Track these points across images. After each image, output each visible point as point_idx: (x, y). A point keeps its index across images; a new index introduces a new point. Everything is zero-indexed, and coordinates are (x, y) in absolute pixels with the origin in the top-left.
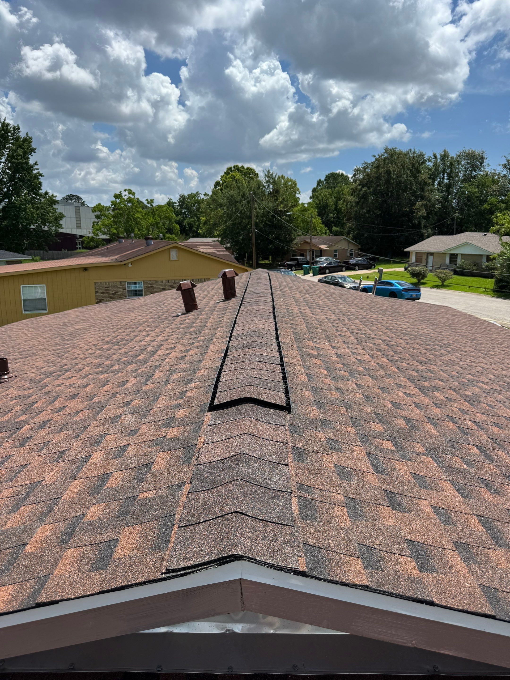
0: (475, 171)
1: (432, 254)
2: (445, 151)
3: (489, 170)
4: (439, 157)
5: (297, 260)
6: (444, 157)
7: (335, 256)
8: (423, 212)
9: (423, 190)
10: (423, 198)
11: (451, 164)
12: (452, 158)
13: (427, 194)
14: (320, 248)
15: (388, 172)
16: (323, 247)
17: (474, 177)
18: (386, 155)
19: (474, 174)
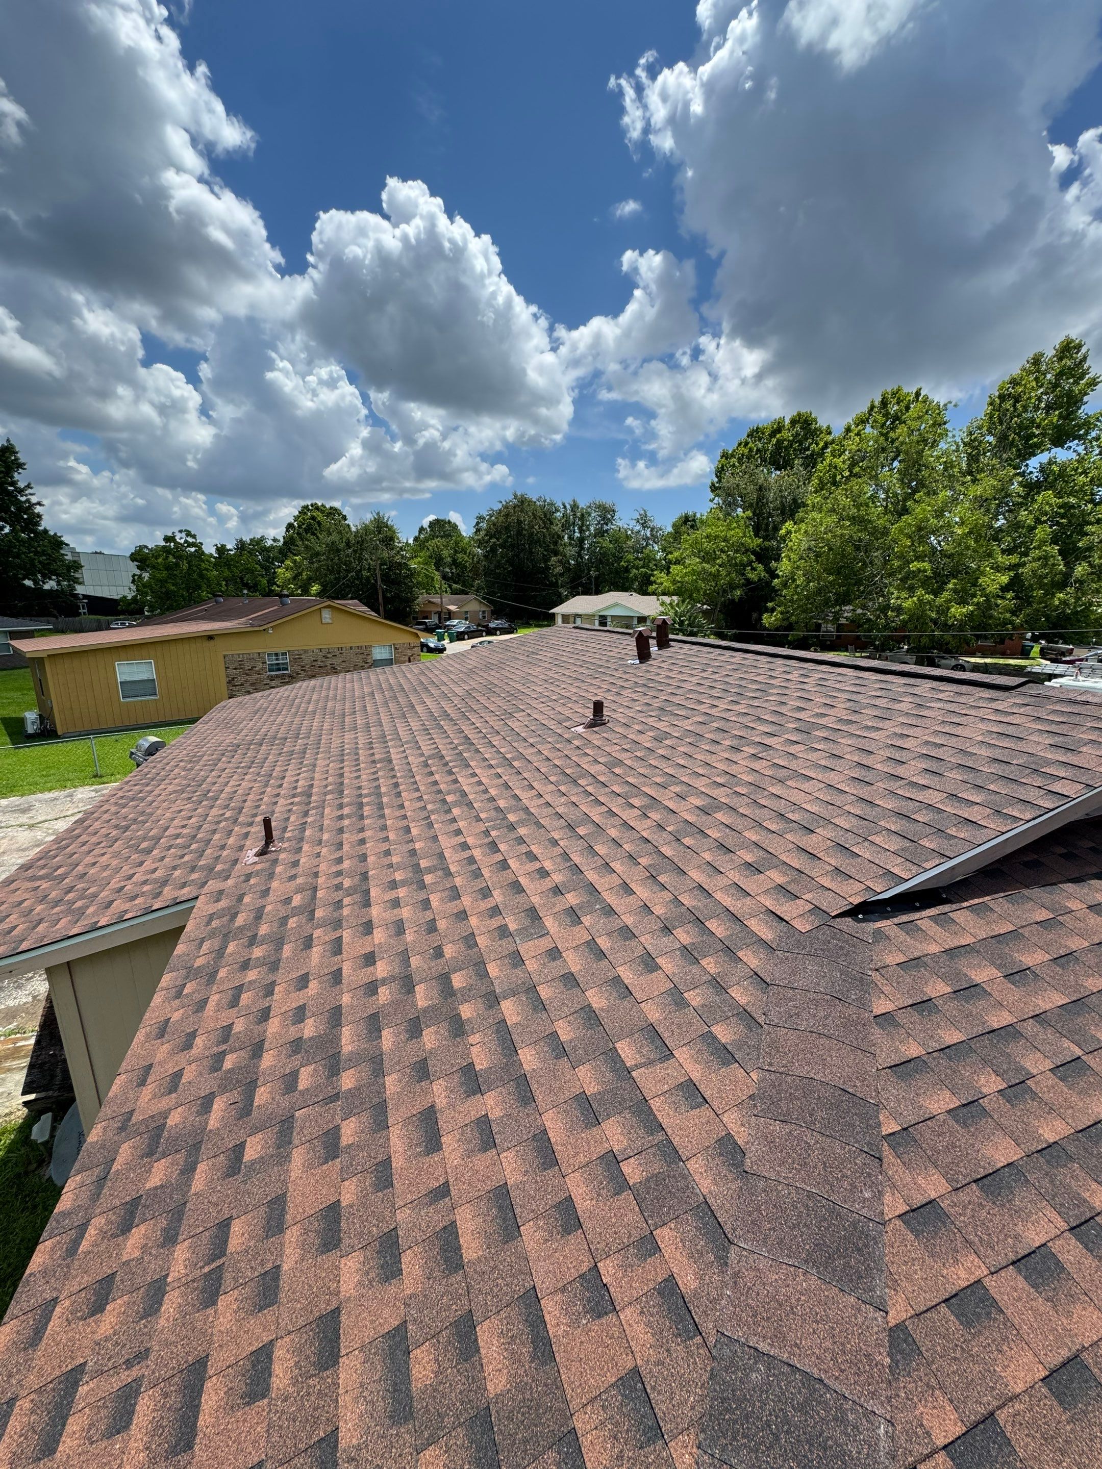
0: (607, 525)
1: (579, 616)
2: (574, 501)
3: (620, 524)
4: (568, 507)
5: (425, 623)
6: (574, 507)
7: (466, 619)
8: (559, 569)
9: (556, 543)
10: (556, 553)
11: (582, 515)
12: (582, 508)
13: (561, 549)
14: (448, 610)
15: (519, 522)
16: (452, 608)
17: (607, 531)
18: (515, 501)
19: (605, 527)
